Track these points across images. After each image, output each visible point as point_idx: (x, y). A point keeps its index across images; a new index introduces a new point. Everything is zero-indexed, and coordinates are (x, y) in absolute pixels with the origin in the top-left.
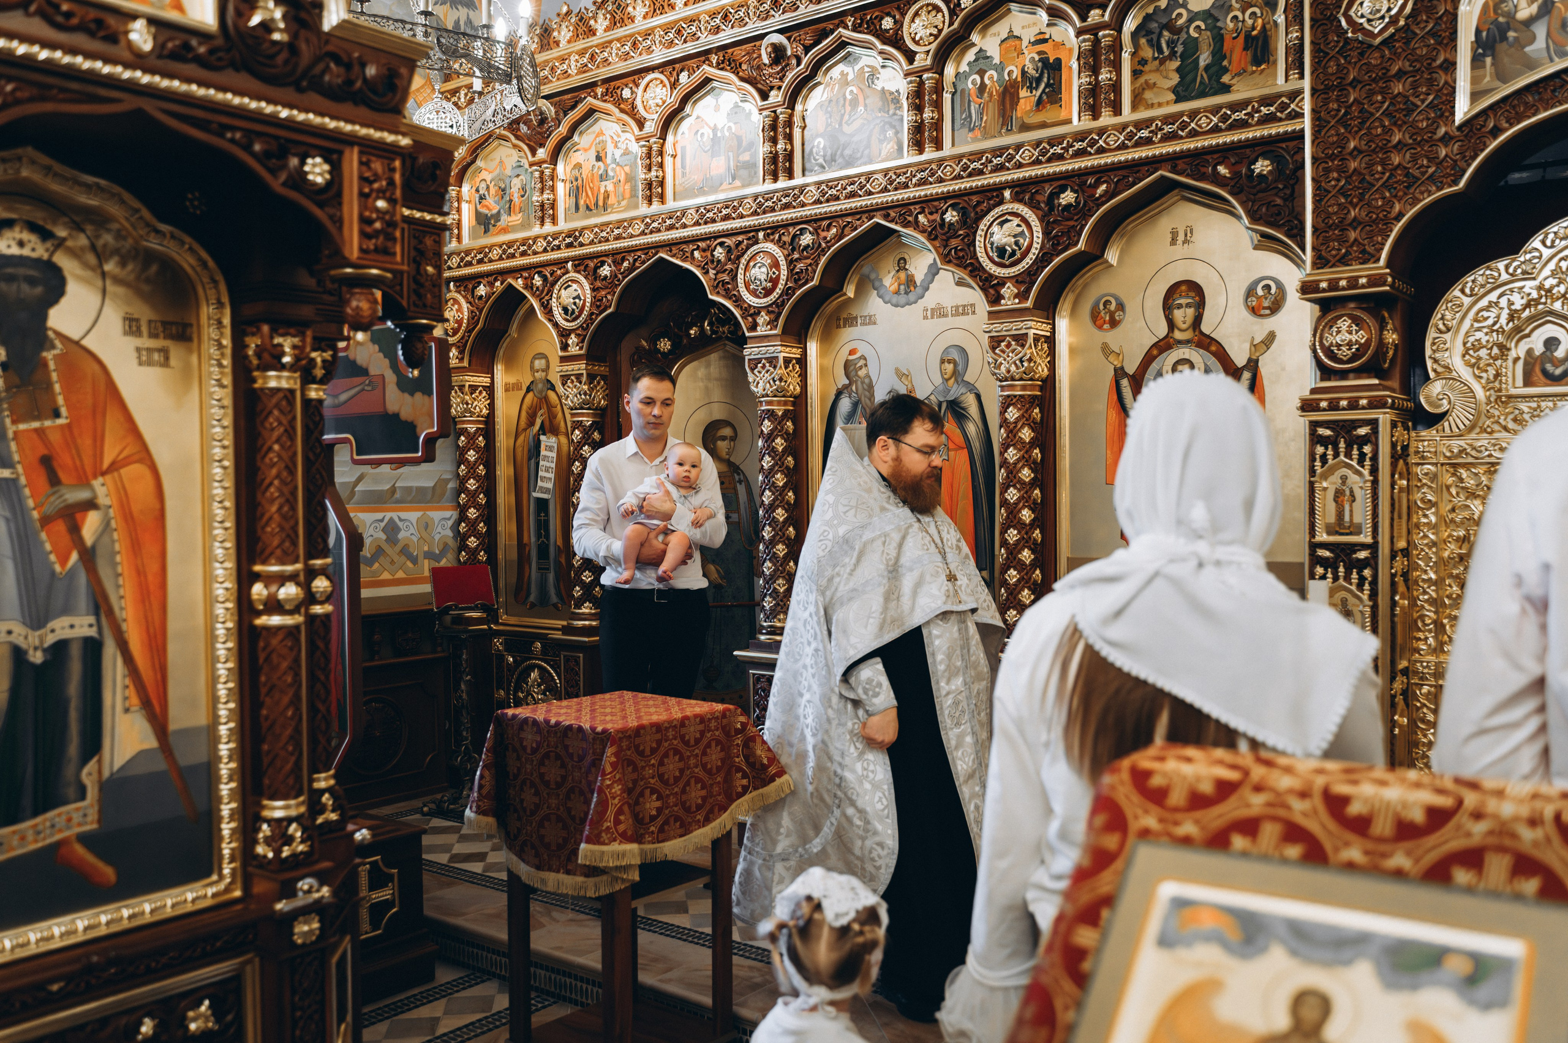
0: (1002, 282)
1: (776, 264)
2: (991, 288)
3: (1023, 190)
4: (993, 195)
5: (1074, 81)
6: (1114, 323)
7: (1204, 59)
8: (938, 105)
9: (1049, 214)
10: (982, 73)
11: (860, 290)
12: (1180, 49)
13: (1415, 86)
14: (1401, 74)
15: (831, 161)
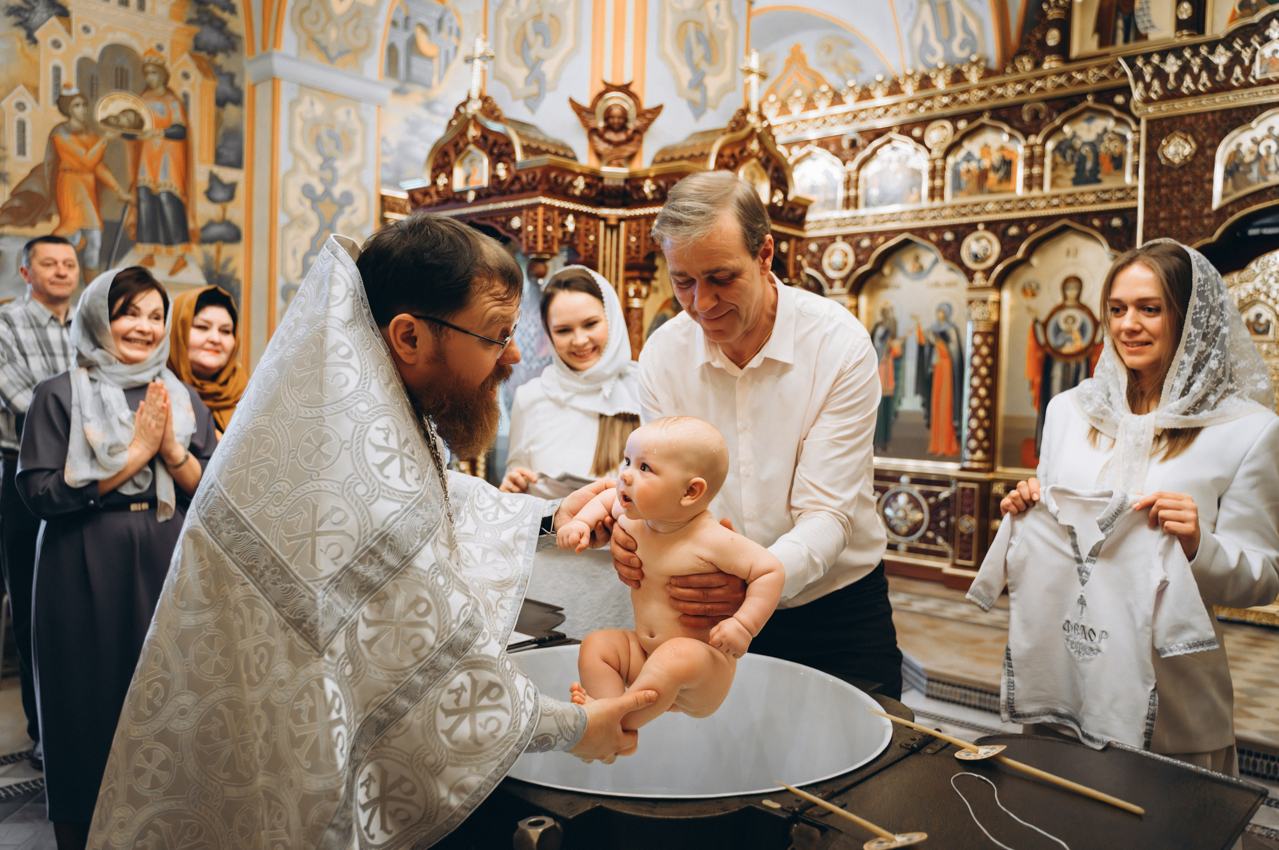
0: (974, 272)
1: (846, 255)
2: (970, 274)
3: (990, 226)
4: (973, 227)
5: (1020, 172)
6: (1034, 295)
7: (1089, 165)
8: (943, 178)
9: (1003, 237)
10: (969, 161)
11: (892, 271)
12: (1076, 159)
13: (1194, 190)
14: (1188, 183)
15: (881, 201)
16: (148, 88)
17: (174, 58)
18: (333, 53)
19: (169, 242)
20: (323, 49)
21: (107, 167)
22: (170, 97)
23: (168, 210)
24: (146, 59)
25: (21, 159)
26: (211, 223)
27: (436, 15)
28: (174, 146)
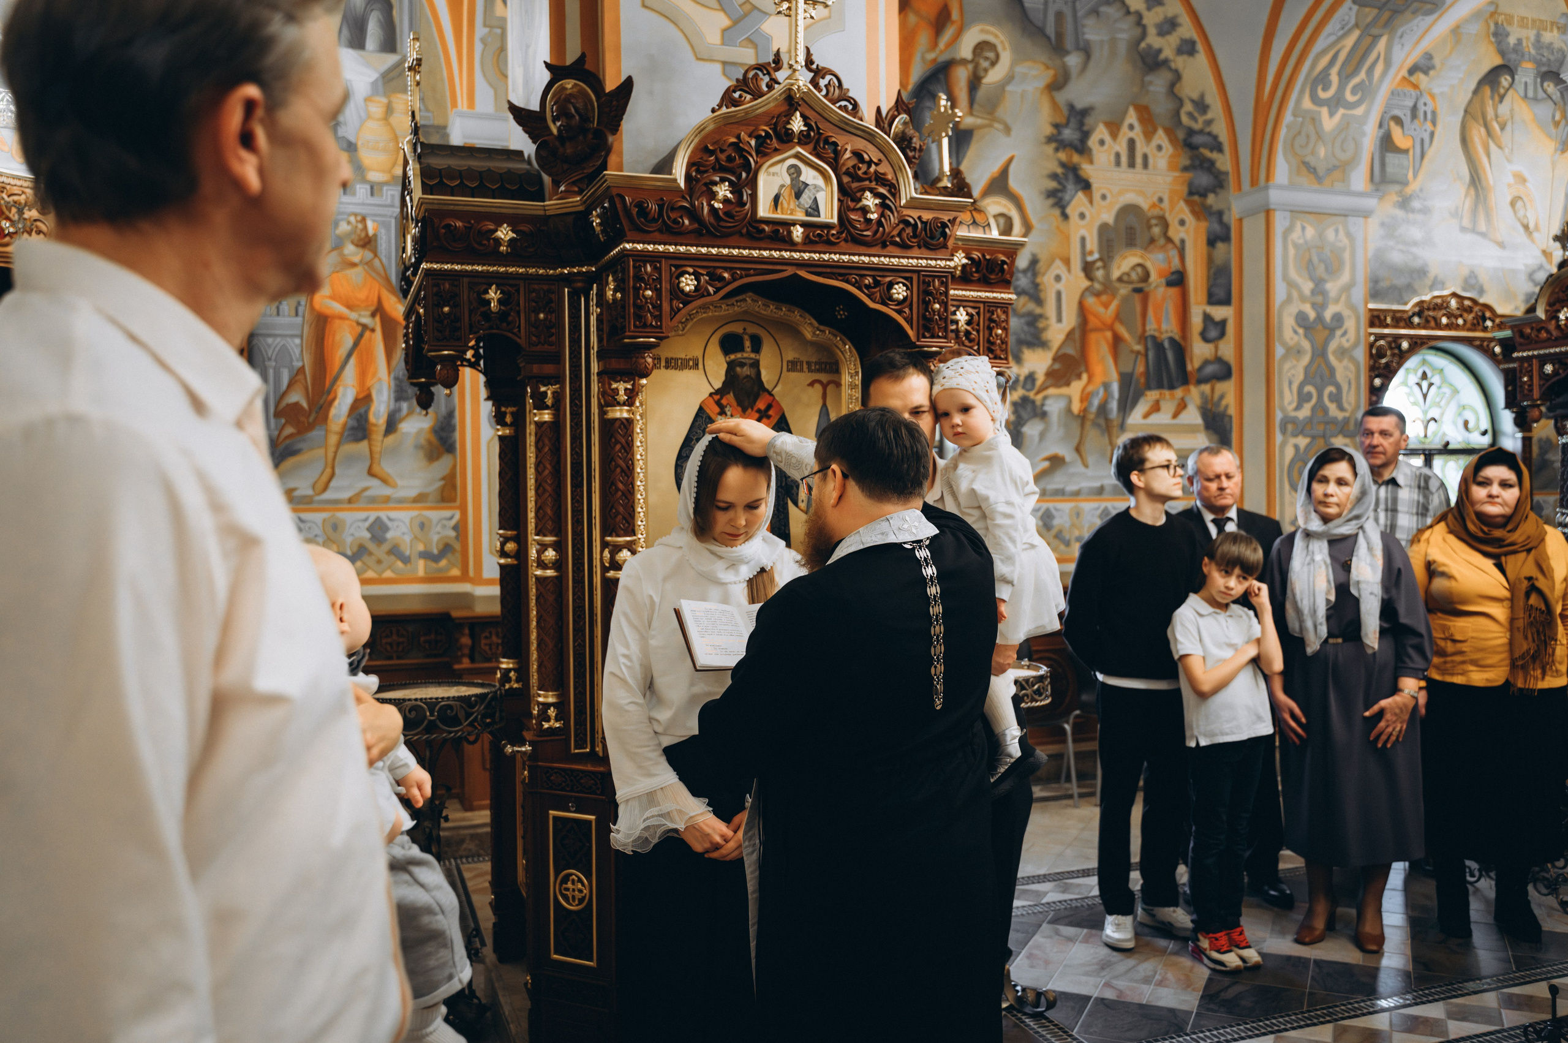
16: (1152, 241)
17: (1172, 208)
18: (1321, 172)
19: (1172, 387)
20: (1312, 170)
21: (1121, 322)
22: (1170, 246)
23: (1170, 355)
24: (1150, 214)
25: (1059, 325)
26: (1206, 362)
27: (1410, 103)
28: (1173, 292)
